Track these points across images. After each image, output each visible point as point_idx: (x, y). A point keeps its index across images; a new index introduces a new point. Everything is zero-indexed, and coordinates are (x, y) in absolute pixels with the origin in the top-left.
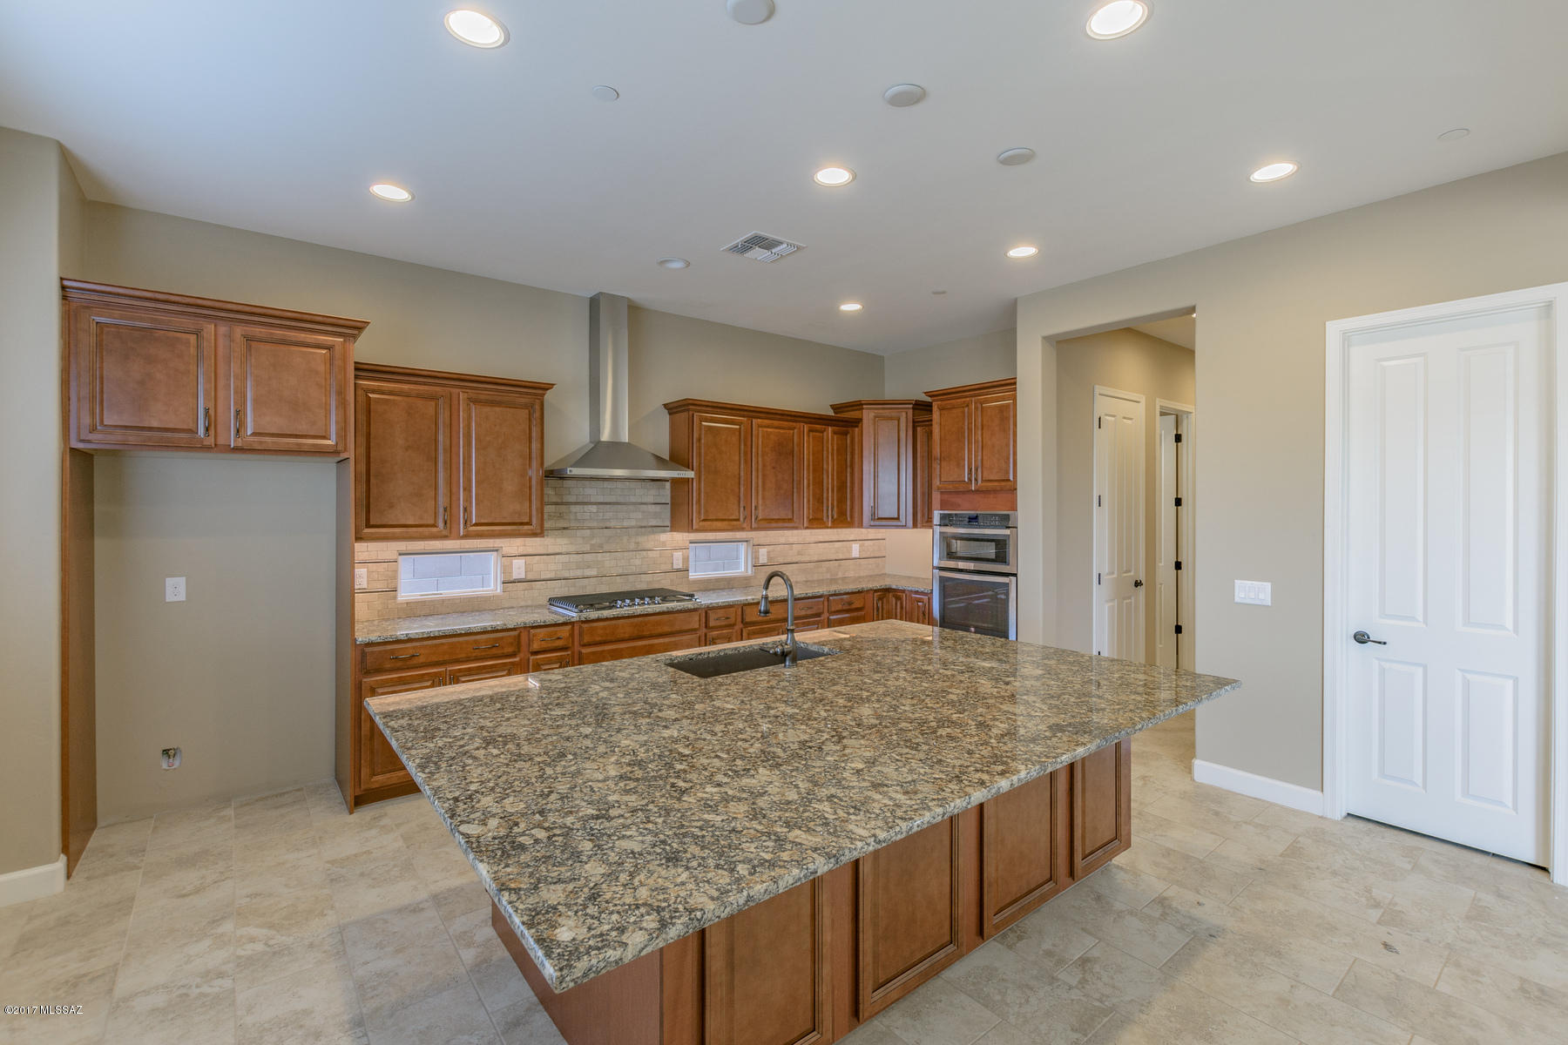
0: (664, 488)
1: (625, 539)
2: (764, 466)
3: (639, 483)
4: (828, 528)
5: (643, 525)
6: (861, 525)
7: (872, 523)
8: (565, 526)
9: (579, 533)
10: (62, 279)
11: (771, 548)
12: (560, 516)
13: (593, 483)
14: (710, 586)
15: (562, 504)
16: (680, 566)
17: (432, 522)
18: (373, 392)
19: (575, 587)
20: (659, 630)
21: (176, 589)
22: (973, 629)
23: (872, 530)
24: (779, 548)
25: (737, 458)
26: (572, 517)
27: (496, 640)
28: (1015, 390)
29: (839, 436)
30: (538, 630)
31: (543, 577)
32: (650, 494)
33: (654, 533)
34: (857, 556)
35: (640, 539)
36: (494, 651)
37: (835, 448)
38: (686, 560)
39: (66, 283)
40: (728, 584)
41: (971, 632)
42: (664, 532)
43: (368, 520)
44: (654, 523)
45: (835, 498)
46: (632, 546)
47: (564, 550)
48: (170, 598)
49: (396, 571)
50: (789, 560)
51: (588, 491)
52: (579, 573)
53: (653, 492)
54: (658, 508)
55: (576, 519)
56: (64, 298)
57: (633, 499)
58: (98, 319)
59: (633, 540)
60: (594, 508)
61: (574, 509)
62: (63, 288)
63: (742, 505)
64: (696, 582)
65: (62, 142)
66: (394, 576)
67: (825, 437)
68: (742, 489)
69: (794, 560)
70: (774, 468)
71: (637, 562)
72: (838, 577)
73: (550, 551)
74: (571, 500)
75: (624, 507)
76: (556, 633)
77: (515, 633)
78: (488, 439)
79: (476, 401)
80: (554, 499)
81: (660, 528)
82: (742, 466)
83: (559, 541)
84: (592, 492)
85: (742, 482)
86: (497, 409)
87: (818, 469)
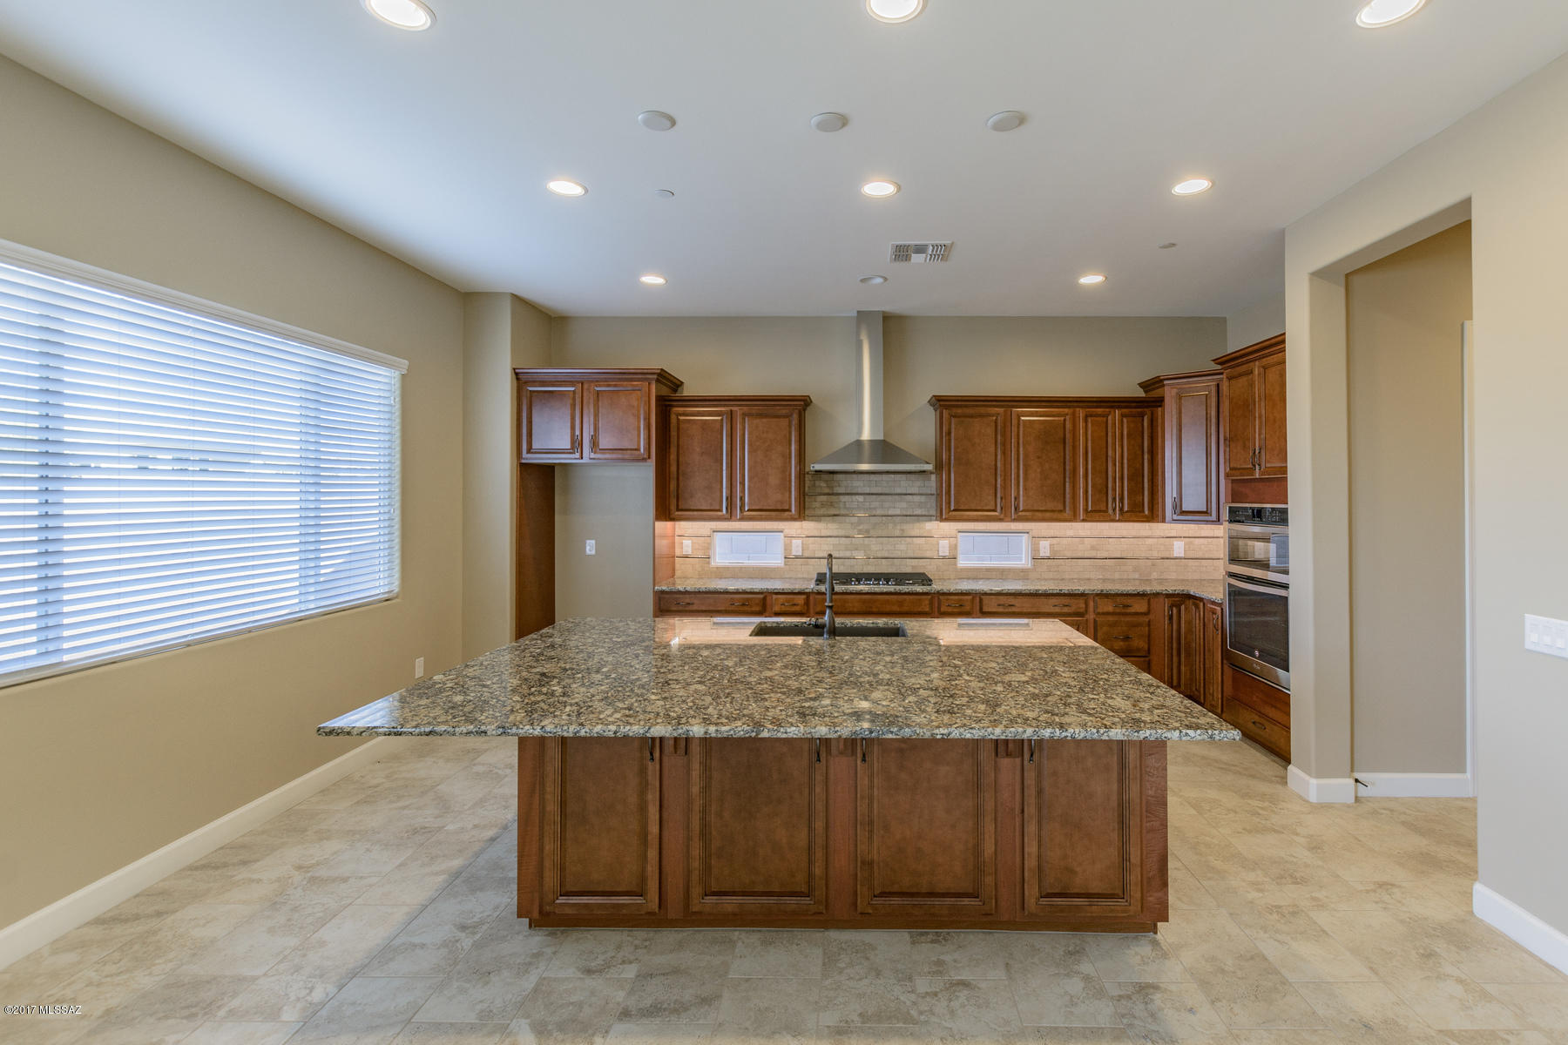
0: (930, 480)
1: (891, 526)
2: (1026, 456)
3: (904, 476)
4: (1113, 521)
5: (908, 513)
6: (1164, 521)
7: (1175, 517)
8: (836, 513)
9: (848, 519)
10: (514, 369)
11: (1055, 541)
12: (832, 505)
13: (860, 476)
14: (975, 574)
15: (833, 494)
16: (947, 554)
17: (718, 508)
18: (681, 415)
19: (844, 565)
20: (888, 608)
21: (590, 547)
22: (1257, 653)
23: (1179, 526)
24: (1065, 541)
25: (993, 449)
26: (841, 505)
27: (748, 600)
28: (1283, 350)
29: (1130, 419)
30: (779, 596)
31: (816, 556)
32: (914, 485)
33: (918, 521)
34: (1182, 555)
35: (906, 527)
36: (746, 608)
37: (1125, 433)
38: (954, 548)
39: (517, 371)
40: (1002, 573)
41: (1254, 656)
42: (931, 520)
43: (678, 505)
44: (918, 512)
45: (1126, 488)
46: (897, 533)
47: (835, 533)
48: (588, 552)
49: (709, 544)
50: (1080, 555)
51: (856, 484)
52: (848, 554)
53: (918, 483)
54: (923, 499)
55: (845, 508)
56: (518, 379)
57: (898, 491)
58: (531, 389)
59: (899, 527)
60: (861, 498)
61: (843, 498)
62: (517, 374)
63: (999, 496)
64: (963, 570)
65: (516, 293)
66: (708, 547)
67: (1110, 422)
68: (999, 480)
69: (1086, 555)
70: (1039, 458)
71: (902, 547)
72: (1152, 577)
73: (823, 535)
74: (840, 492)
75: (890, 498)
76: (793, 599)
77: (762, 596)
78: (758, 443)
79: (750, 415)
80: (827, 491)
81: (929, 517)
82: (999, 457)
83: (830, 525)
84: (858, 484)
85: (999, 472)
86: (764, 420)
87: (1101, 456)
